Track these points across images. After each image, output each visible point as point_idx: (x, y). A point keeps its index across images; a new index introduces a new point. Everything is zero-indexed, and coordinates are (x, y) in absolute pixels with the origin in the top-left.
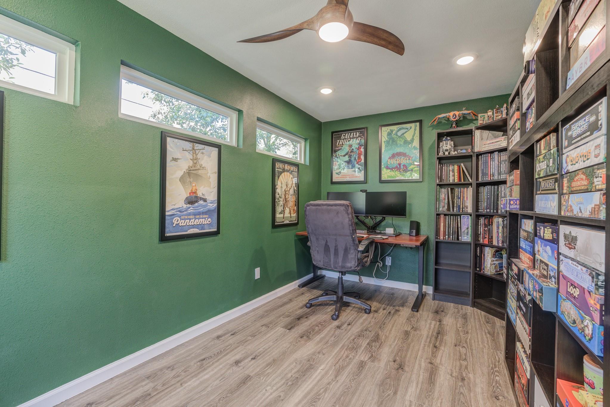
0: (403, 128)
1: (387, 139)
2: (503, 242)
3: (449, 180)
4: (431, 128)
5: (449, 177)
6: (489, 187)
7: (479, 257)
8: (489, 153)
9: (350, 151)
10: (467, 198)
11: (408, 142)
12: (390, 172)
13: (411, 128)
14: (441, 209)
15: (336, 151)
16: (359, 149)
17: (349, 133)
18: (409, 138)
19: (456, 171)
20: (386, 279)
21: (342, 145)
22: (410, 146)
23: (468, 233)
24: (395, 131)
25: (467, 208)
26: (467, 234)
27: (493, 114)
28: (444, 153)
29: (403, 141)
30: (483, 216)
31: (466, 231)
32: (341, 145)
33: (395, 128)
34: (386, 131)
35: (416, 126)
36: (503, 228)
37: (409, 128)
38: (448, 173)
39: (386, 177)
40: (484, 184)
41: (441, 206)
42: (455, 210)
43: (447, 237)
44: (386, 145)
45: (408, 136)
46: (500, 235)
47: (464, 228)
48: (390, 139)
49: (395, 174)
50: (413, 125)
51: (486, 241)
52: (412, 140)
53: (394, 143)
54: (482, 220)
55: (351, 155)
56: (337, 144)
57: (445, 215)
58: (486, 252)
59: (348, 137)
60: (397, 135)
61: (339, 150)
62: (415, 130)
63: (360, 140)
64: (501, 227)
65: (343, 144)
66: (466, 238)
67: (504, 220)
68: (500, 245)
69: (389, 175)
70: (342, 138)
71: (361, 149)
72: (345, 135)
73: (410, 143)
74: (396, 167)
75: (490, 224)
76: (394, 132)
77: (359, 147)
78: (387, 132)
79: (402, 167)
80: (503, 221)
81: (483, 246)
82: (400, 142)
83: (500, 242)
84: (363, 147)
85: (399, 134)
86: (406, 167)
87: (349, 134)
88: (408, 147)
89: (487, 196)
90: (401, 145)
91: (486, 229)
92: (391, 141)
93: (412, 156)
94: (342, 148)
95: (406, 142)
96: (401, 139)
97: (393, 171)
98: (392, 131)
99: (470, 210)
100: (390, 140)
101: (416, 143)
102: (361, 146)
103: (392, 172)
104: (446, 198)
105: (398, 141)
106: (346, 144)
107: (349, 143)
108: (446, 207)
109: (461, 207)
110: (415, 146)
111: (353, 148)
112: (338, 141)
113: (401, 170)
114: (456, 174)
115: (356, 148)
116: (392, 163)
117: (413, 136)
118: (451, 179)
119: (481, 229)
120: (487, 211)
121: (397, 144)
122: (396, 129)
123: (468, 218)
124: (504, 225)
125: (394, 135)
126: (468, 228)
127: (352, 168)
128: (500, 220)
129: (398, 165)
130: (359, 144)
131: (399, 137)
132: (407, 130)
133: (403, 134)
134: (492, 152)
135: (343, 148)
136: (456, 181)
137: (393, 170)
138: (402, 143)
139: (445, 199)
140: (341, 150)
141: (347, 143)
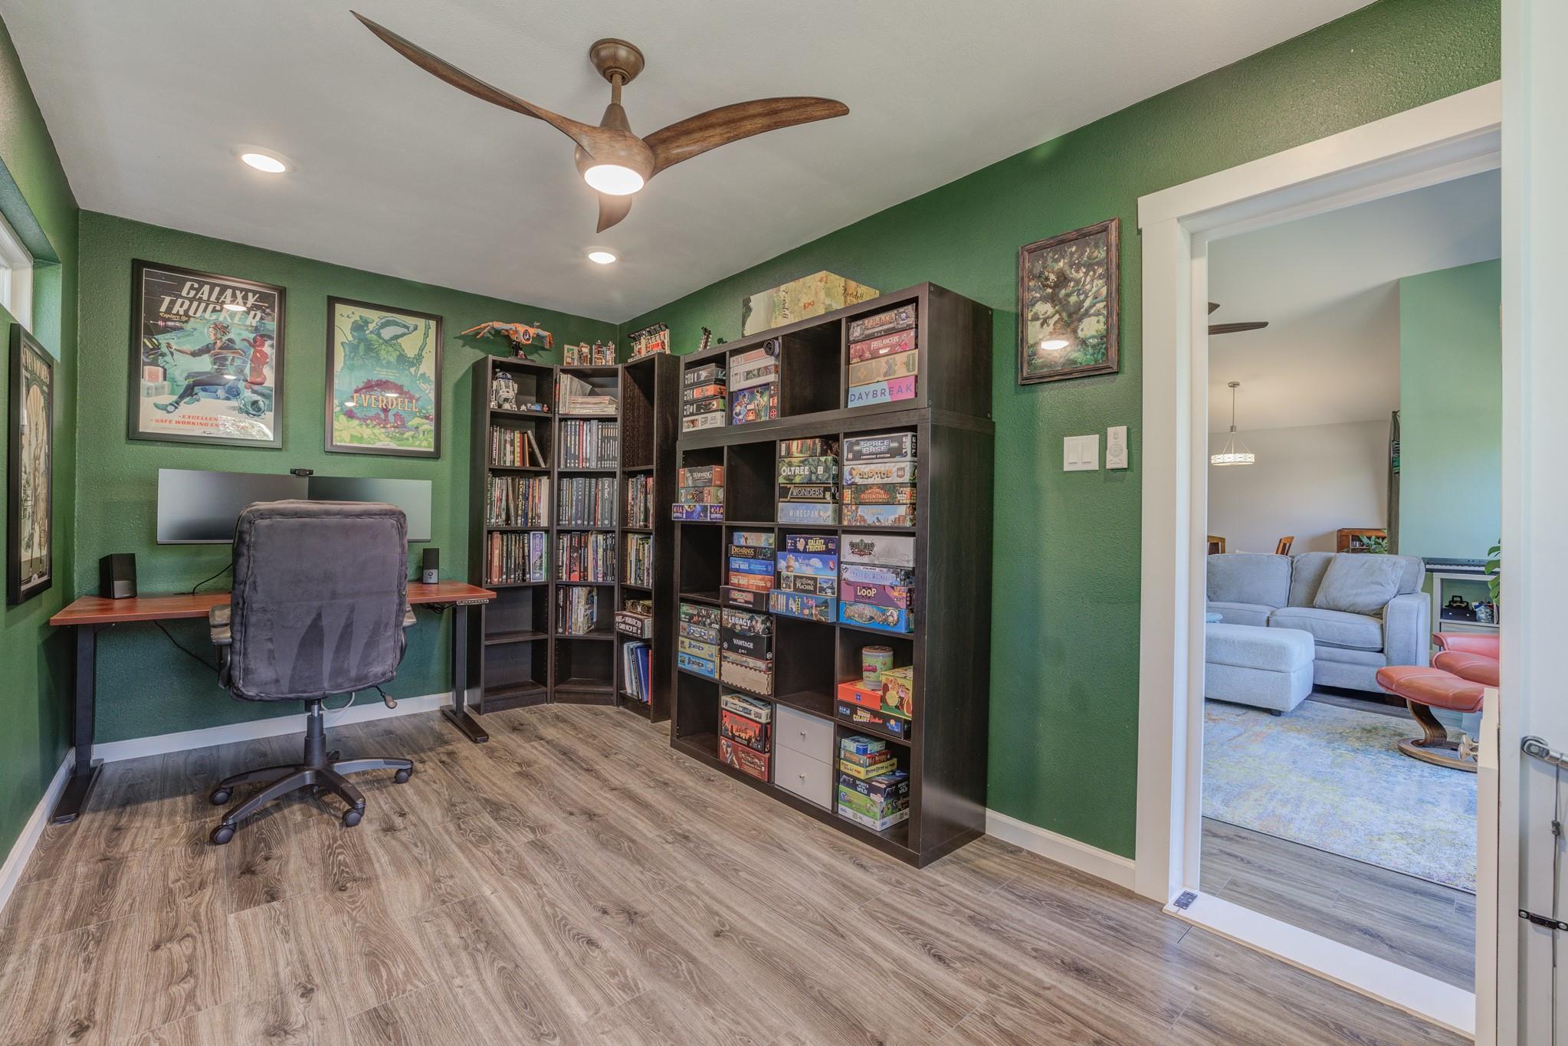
0: (397, 324)
1: (351, 338)
2: (605, 575)
3: (505, 462)
4: (461, 342)
5: (505, 455)
6: (581, 480)
7: (562, 608)
8: (581, 419)
9: (219, 344)
10: (540, 498)
11: (409, 362)
12: (358, 427)
13: (416, 328)
14: (493, 521)
15: (151, 332)
16: (255, 344)
17: (218, 285)
18: (411, 353)
19: (517, 444)
20: (351, 706)
21: (184, 318)
22: (412, 370)
23: (541, 565)
24: (374, 324)
25: (539, 518)
26: (541, 569)
27: (591, 353)
28: (500, 406)
29: (395, 354)
30: (569, 532)
31: (538, 563)
32: (177, 314)
33: (375, 317)
34: (348, 316)
35: (428, 328)
36: (605, 550)
37: (412, 328)
38: (502, 447)
39: (348, 439)
40: (571, 475)
41: (494, 514)
42: (519, 521)
43: (504, 577)
44: (348, 353)
45: (410, 345)
46: (600, 563)
47: (534, 558)
48: (361, 340)
49: (374, 433)
50: (421, 323)
51: (575, 577)
52: (419, 358)
53: (372, 354)
54: (565, 539)
55: (225, 359)
56: (163, 309)
57: (502, 532)
58: (575, 596)
59: (213, 298)
60: (379, 335)
61: (166, 330)
62: (426, 335)
63: (262, 318)
64: (600, 551)
65: (191, 313)
66: (538, 575)
67: (607, 538)
68: (600, 580)
69: (355, 434)
70: (184, 293)
71: (262, 345)
72: (196, 285)
73: (412, 364)
74: (376, 417)
75: (582, 546)
76: (371, 327)
77: (255, 339)
78: (352, 320)
79: (391, 418)
80: (605, 540)
81: (569, 586)
82: (389, 355)
83: (600, 575)
84: (268, 343)
85: (387, 333)
86: (402, 420)
87: (217, 289)
88: (407, 372)
89: (578, 496)
90: (389, 362)
91: (575, 555)
92: (362, 347)
93: (417, 396)
94: (184, 325)
95: (402, 358)
96: (390, 349)
97: (367, 425)
98: (366, 322)
99: (544, 522)
100: (359, 343)
101: (428, 367)
102: (262, 336)
103: (364, 427)
104: (504, 498)
105: (383, 353)
106: (202, 318)
107: (214, 317)
108: (504, 517)
109: (530, 516)
110: (425, 374)
111: (231, 336)
112: (167, 299)
113: (389, 426)
114: (517, 450)
115: (244, 340)
116: (365, 405)
117: (422, 349)
118: (509, 458)
119: (564, 557)
120: (576, 523)
121: (378, 358)
122: (377, 320)
123: (542, 537)
124: (607, 546)
125: (371, 332)
126: (541, 557)
127: (228, 399)
128: (601, 537)
129: (380, 412)
130: (256, 329)
131: (386, 342)
132: (406, 331)
133: (396, 337)
134: (587, 419)
135: (188, 327)
136: (517, 464)
137: (369, 422)
138: (393, 359)
139: (501, 500)
140: (179, 334)
141: (207, 315)
